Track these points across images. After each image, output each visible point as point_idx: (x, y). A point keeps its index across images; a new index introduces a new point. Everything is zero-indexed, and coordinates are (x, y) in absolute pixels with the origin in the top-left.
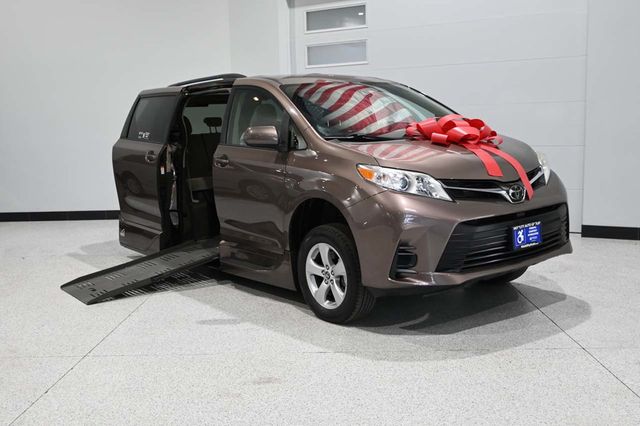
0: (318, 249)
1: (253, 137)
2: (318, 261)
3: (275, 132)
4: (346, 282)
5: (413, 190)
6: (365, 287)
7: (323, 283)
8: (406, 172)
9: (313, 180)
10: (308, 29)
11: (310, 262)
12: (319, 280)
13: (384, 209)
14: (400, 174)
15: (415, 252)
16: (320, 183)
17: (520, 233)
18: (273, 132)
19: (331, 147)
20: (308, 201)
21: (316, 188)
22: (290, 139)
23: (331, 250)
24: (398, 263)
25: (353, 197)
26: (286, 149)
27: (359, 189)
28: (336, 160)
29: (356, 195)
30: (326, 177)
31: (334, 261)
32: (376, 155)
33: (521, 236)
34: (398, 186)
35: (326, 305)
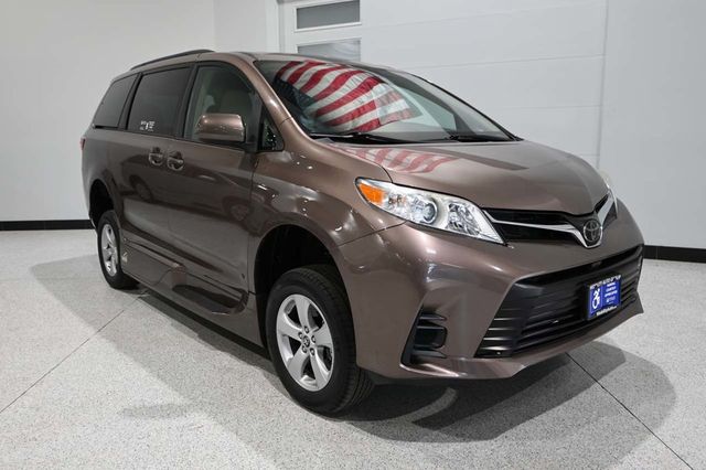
0: (293, 301)
1: (210, 129)
2: (294, 316)
3: (241, 124)
4: (333, 355)
5: (443, 225)
6: (361, 369)
7: (300, 351)
8: (435, 196)
9: (293, 198)
10: (298, 27)
11: (283, 318)
12: (295, 345)
13: (392, 247)
14: (424, 197)
15: (444, 324)
16: (301, 202)
17: (597, 293)
18: (237, 122)
19: (318, 149)
20: (283, 228)
21: (295, 211)
22: (261, 134)
23: (311, 308)
24: (417, 341)
25: (346, 226)
26: (255, 150)
27: (355, 214)
28: (324, 170)
29: (349, 224)
30: (311, 195)
31: (317, 322)
32: (385, 165)
33: (597, 298)
34: (419, 217)
35: (304, 382)
